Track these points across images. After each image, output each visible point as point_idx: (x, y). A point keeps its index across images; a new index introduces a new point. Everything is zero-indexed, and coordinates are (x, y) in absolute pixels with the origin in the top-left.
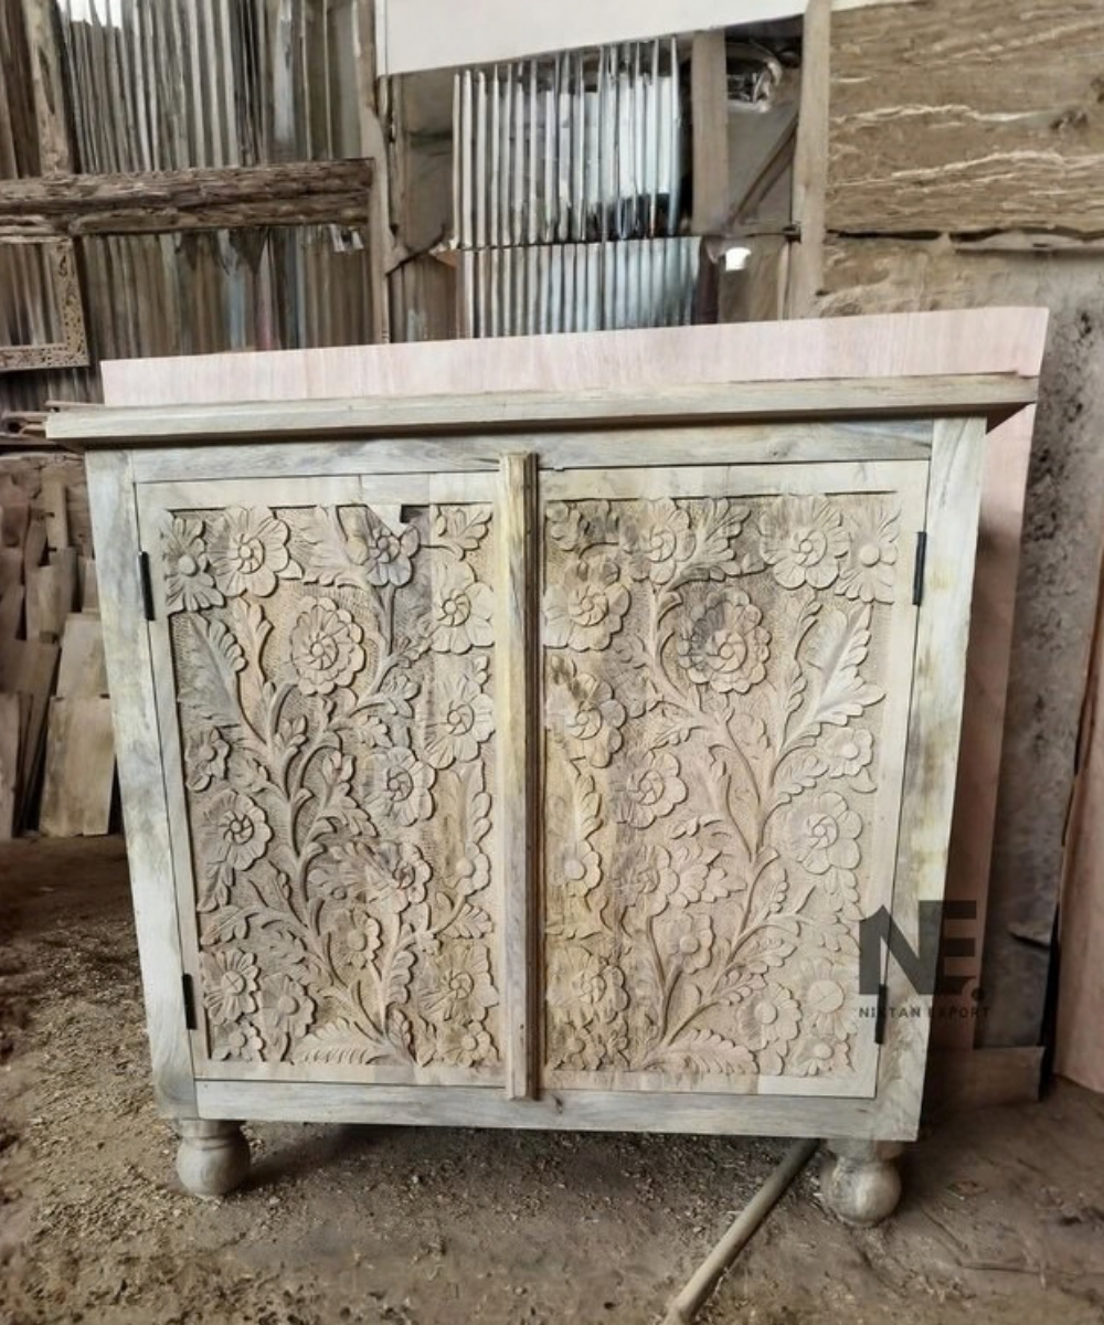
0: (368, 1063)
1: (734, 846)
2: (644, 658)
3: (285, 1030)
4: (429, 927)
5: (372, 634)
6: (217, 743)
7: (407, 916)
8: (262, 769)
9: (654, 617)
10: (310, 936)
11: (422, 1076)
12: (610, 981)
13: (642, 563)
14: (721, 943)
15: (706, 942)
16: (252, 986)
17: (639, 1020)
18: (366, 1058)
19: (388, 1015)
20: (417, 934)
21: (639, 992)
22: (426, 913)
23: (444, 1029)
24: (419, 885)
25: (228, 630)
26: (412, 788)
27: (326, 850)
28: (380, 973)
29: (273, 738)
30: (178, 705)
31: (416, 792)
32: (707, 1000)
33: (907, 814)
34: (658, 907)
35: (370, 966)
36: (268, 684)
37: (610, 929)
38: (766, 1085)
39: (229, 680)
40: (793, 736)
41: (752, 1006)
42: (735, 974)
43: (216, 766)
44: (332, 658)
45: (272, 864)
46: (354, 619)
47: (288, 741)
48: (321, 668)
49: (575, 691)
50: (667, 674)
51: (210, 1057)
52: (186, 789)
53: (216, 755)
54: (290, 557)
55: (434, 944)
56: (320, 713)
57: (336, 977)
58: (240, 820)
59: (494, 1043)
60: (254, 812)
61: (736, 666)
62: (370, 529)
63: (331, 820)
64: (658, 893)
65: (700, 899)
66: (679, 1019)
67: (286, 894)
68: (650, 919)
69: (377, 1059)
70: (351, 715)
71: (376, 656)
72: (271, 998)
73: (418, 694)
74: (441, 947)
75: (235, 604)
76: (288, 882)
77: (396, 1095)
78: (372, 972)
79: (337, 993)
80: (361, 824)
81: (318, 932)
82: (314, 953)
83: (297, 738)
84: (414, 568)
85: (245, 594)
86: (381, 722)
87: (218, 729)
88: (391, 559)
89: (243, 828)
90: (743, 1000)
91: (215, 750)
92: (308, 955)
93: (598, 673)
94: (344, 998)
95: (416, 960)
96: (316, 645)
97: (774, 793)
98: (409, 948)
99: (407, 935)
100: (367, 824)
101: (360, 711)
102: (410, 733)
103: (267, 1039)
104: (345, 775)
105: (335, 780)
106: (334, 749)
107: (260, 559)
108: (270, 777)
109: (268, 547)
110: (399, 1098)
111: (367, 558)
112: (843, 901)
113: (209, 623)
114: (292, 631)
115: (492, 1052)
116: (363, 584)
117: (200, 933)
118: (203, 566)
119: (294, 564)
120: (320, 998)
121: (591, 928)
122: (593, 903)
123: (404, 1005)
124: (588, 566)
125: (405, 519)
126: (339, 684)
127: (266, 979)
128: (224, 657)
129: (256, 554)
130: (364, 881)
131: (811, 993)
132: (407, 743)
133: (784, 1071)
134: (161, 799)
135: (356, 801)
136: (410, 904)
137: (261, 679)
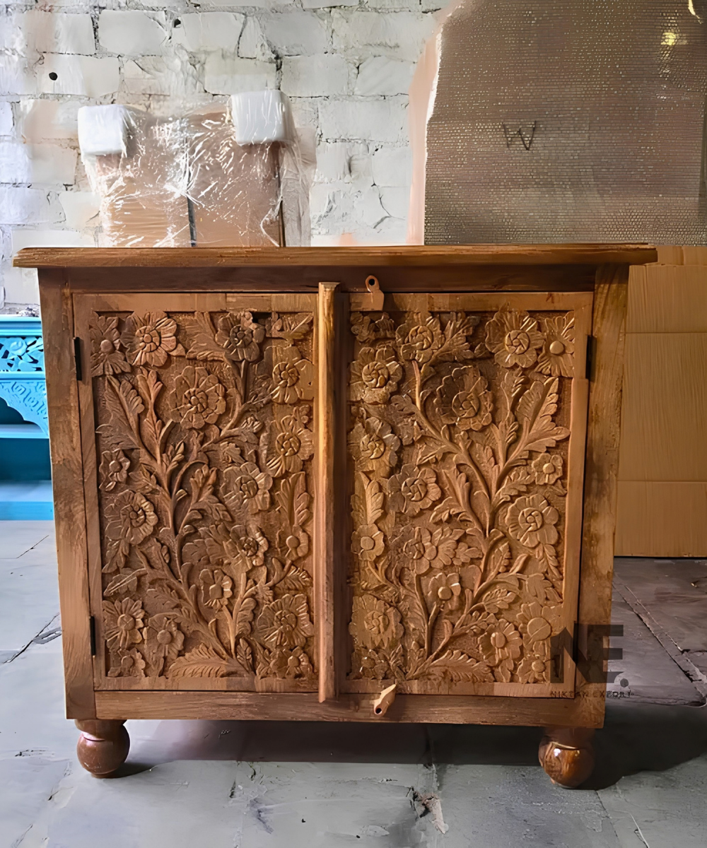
0: (222, 676)
1: (473, 528)
2: (413, 409)
3: (163, 654)
4: (268, 580)
5: (231, 391)
6: (122, 459)
7: (253, 575)
8: (152, 476)
9: (418, 383)
10: (183, 588)
11: (260, 684)
12: (392, 619)
13: (410, 348)
14: (467, 591)
15: (457, 593)
17: (412, 645)
18: (220, 673)
19: (237, 643)
20: (258, 585)
21: (412, 626)
22: (265, 572)
23: (276, 653)
24: (260, 554)
25: (133, 388)
26: (258, 489)
27: (196, 529)
28: (231, 613)
29: (161, 456)
30: (97, 436)
31: (260, 492)
32: (457, 631)
33: (588, 510)
34: (424, 570)
35: (224, 608)
36: (160, 422)
37: (392, 582)
38: (500, 689)
39: (133, 420)
40: (511, 458)
41: (490, 635)
42: (476, 613)
43: (121, 476)
44: (204, 407)
45: (158, 540)
46: (220, 382)
47: (172, 458)
48: (197, 412)
49: (368, 429)
50: (426, 417)
51: (106, 675)
52: (99, 491)
53: (122, 467)
54: (178, 342)
55: (270, 593)
56: (195, 440)
57: (201, 617)
58: (136, 510)
59: (311, 661)
60: (146, 505)
61: (472, 414)
62: (233, 326)
63: (201, 511)
64: (424, 559)
65: (452, 565)
66: (439, 645)
67: (167, 561)
68: (419, 577)
69: (229, 674)
70: (216, 442)
71: (235, 405)
72: (153, 632)
73: (262, 429)
74: (275, 597)
75: (139, 370)
76: (169, 552)
77: (241, 699)
78: (226, 612)
79: (200, 628)
80: (221, 513)
81: (189, 586)
82: (185, 600)
83: (179, 457)
84: (261, 351)
85: (146, 365)
86: (236, 447)
87: (123, 451)
88: (246, 345)
89: (138, 516)
90: (483, 631)
91: (120, 464)
92: (182, 602)
93: (382, 418)
94: (206, 631)
95: (258, 604)
96: (193, 398)
97: (501, 495)
98: (252, 596)
99: (251, 587)
100: (226, 513)
101: (222, 440)
102: (256, 453)
103: (150, 662)
104: (210, 481)
105: (204, 484)
106: (204, 464)
107: (158, 344)
108: (159, 483)
109: (163, 336)
110: (244, 701)
111: (229, 344)
112: (548, 566)
113: (120, 382)
114: (177, 387)
115: (310, 668)
116: (225, 360)
117: (104, 588)
118: (117, 346)
119: (180, 347)
120: (189, 632)
121: (379, 582)
122: (380, 566)
123: (248, 636)
124: (376, 351)
125: (255, 320)
126: (209, 422)
127: (151, 619)
128: (129, 403)
129: (154, 340)
130: (222, 551)
131: (528, 627)
132: (254, 459)
133: (512, 680)
134: (80, 496)
135: (218, 498)
136: (254, 566)
137: (155, 418)
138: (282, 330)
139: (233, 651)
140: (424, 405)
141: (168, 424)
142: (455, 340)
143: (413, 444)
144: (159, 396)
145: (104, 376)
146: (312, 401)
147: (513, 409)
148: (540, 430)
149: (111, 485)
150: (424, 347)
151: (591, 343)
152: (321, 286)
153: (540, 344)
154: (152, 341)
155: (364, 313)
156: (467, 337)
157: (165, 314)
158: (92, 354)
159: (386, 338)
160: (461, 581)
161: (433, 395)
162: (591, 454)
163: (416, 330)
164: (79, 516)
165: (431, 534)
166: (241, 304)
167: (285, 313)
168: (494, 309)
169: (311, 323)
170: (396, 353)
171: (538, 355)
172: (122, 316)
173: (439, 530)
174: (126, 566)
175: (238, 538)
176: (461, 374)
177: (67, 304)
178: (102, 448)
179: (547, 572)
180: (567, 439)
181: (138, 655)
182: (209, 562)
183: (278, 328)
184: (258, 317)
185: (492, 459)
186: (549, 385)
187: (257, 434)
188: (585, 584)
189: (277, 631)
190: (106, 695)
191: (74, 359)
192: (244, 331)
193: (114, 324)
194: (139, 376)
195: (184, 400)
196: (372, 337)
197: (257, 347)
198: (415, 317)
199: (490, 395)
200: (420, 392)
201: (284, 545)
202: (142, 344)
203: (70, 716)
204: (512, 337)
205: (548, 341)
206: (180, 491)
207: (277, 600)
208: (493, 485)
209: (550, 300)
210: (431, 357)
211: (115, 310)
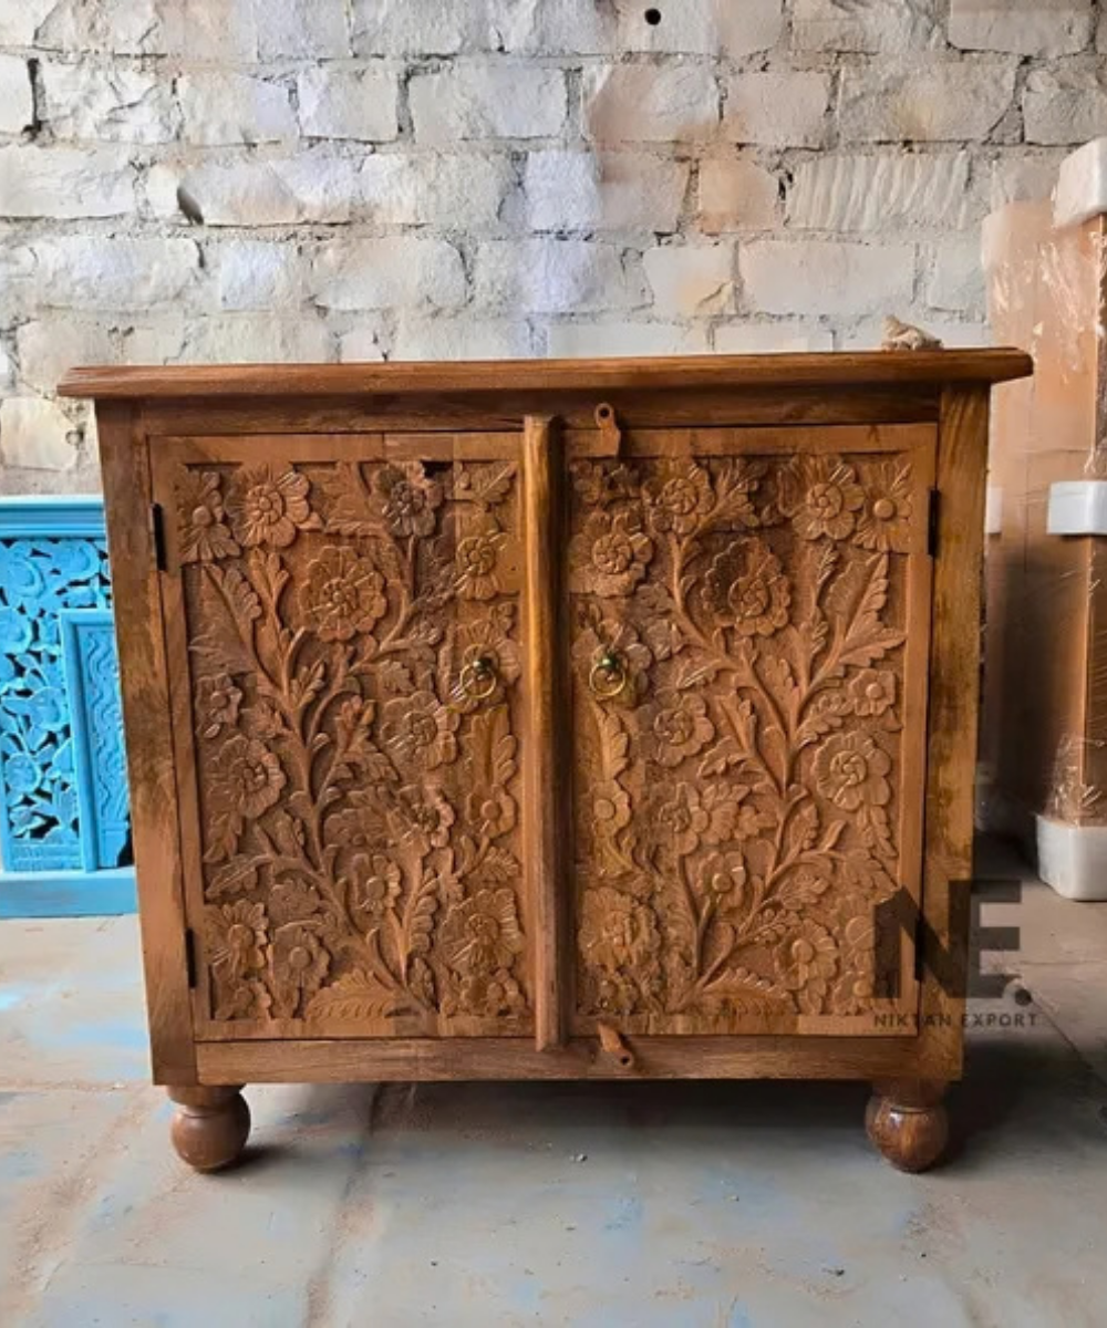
0: (389, 1015)
1: (763, 784)
2: (669, 604)
3: (297, 984)
4: (454, 868)
5: (394, 581)
6: (230, 689)
7: (431, 862)
8: (277, 715)
9: (677, 566)
10: (325, 884)
11: (446, 1027)
12: (643, 922)
13: (665, 513)
14: (756, 879)
15: (740, 881)
16: (263, 939)
17: (673, 962)
18: (385, 1011)
19: (410, 965)
20: (441, 876)
21: (672, 932)
22: (451, 856)
23: (469, 979)
24: (442, 829)
25: (245, 579)
26: (437, 731)
27: (344, 794)
28: (400, 920)
29: (290, 684)
30: (190, 654)
31: (441, 735)
32: (741, 939)
33: (934, 751)
34: (689, 848)
35: (390, 913)
36: (287, 631)
37: (642, 868)
38: (807, 1025)
39: (245, 629)
40: (819, 677)
41: (789, 945)
42: (768, 912)
43: (229, 715)
44: (353, 603)
45: (287, 811)
46: (376, 568)
47: (306, 686)
48: (341, 616)
49: (602, 636)
50: (691, 619)
51: (212, 1017)
52: (195, 739)
53: (229, 701)
54: (311, 509)
55: (458, 888)
56: (340, 659)
57: (354, 926)
58: (252, 767)
59: (522, 991)
60: (268, 759)
61: (760, 610)
62: (394, 482)
63: (352, 766)
64: (690, 832)
65: (732, 838)
66: (714, 959)
67: (302, 842)
68: (683, 858)
69: (397, 1013)
70: (375, 660)
71: (399, 603)
72: (282, 951)
73: (442, 639)
74: (466, 894)
75: (253, 554)
76: (304, 829)
77: (417, 1049)
78: (393, 919)
79: (355, 943)
80: (382, 769)
81: (335, 878)
82: (330, 901)
83: (316, 683)
84: (438, 520)
85: (263, 545)
86: (404, 667)
87: (232, 677)
88: (416, 511)
89: (255, 775)
90: (780, 938)
91: (227, 696)
92: (324, 904)
93: (625, 619)
94: (363, 946)
95: (440, 907)
96: (336, 594)
97: (805, 732)
98: (432, 894)
99: (429, 880)
100: (389, 768)
101: (382, 657)
102: (433, 676)
103: (277, 996)
104: (365, 720)
105: (356, 724)
106: (354, 694)
107: (280, 511)
108: (286, 723)
109: (288, 500)
110: (421, 1054)
111: (390, 510)
112: (876, 838)
113: (225, 571)
114: (312, 577)
115: (521, 1001)
116: (384, 535)
117: (206, 886)
118: (219, 516)
119: (315, 516)
120: (337, 950)
121: (623, 867)
122: (624, 843)
123: (427, 952)
124: (612, 518)
125: (428, 475)
126: (361, 630)
127: (278, 930)
128: (240, 604)
129: (275, 506)
130: (384, 827)
131: (847, 929)
132: (431, 685)
133: (825, 1011)
134: (167, 747)
135: (377, 745)
136: (433, 849)
137: (278, 626)
138: (469, 487)
139: (403, 978)
140: (686, 599)
141: (298, 635)
142: (732, 498)
143: (670, 658)
144: (285, 590)
145: (199, 562)
146: (517, 594)
147: (819, 603)
148: (860, 634)
149: (215, 728)
150: (686, 509)
151: (936, 501)
152: (529, 421)
153: (860, 501)
154: (272, 508)
155: (594, 460)
156: (749, 494)
157: (291, 467)
158: (180, 529)
159: (627, 498)
160: (745, 862)
161: (699, 583)
162: (938, 670)
163: (674, 485)
164: (165, 777)
165: (700, 794)
166: (406, 449)
167: (473, 462)
168: (790, 451)
169: (513, 478)
170: (642, 521)
171: (856, 520)
172: (226, 470)
173: (712, 787)
174: (239, 851)
175: (409, 805)
176: (742, 551)
177: (140, 454)
178: (199, 672)
179: (874, 847)
181: (260, 987)
182: (364, 843)
183: (463, 485)
185: (790, 680)
186: (875, 564)
187: (435, 647)
188: (931, 864)
189: (470, 946)
190: (213, 1047)
191: (153, 537)
192: (411, 490)
193: (214, 483)
194: (252, 561)
195: (322, 598)
196: (606, 496)
197: (432, 515)
198: (671, 464)
199: (785, 582)
200: (680, 579)
201: (479, 815)
202: (257, 513)
203: (158, 1081)
204: (817, 494)
205: (872, 498)
206: (320, 736)
207: (470, 899)
208: (792, 718)
209: (873, 438)
210: (695, 527)
211: (214, 460)
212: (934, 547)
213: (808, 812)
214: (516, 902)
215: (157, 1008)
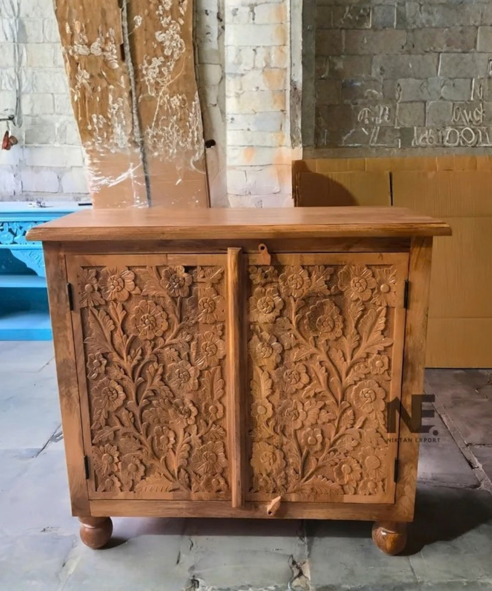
0: (170, 491)
1: (330, 401)
2: (290, 326)
3: (131, 478)
4: (198, 433)
5: (171, 315)
6: (102, 359)
7: (188, 430)
8: (122, 370)
9: (294, 310)
10: (143, 438)
11: (194, 496)
12: (278, 457)
13: (288, 288)
14: (327, 440)
15: (320, 440)
16: (116, 460)
17: (291, 472)
18: (169, 489)
19: (179, 472)
20: (191, 436)
21: (291, 460)
22: (196, 428)
23: (205, 477)
24: (192, 417)
25: (107, 314)
26: (190, 377)
27: (151, 402)
28: (175, 453)
29: (127, 357)
30: (85, 345)
31: (191, 379)
32: (320, 463)
33: (404, 390)
34: (298, 427)
35: (170, 450)
36: (125, 335)
37: (278, 434)
38: (347, 499)
39: (108, 335)
40: (356, 357)
41: (341, 466)
42: (332, 453)
43: (101, 369)
44: (154, 325)
45: (126, 409)
46: (164, 310)
47: (134, 357)
48: (149, 329)
49: (261, 339)
50: (300, 332)
51: (96, 490)
52: (87, 380)
53: (101, 364)
54: (136, 285)
55: (200, 441)
56: (148, 347)
57: (155, 455)
58: (111, 390)
59: (226, 482)
60: (118, 387)
61: (330, 330)
62: (171, 275)
63: (153, 391)
64: (298, 420)
65: (317, 423)
66: (308, 472)
67: (133, 421)
68: (295, 431)
69: (174, 490)
70: (162, 348)
71: (174, 324)
73: (192, 339)
74: (203, 442)
75: (111, 304)
76: (134, 416)
77: (183, 505)
78: (172, 453)
79: (156, 463)
80: (167, 392)
81: (147, 436)
82: (145, 446)
83: (138, 357)
84: (190, 290)
85: (115, 300)
86: (176, 350)
87: (102, 354)
88: (180, 287)
89: (113, 394)
90: (336, 464)
91: (100, 362)
92: (142, 446)
93: (271, 332)
94: (159, 465)
95: (191, 448)
96: (147, 320)
97: (348, 380)
98: (188, 443)
99: (187, 437)
100: (170, 392)
101: (166, 346)
102: (189, 355)
103: (124, 483)
104: (159, 372)
105: (155, 374)
106: (154, 361)
107: (122, 286)
108: (126, 374)
109: (126, 281)
110: (184, 506)
111: (170, 286)
112: (379, 424)
113: (99, 311)
114: (136, 314)
115: (226, 487)
116: (167, 296)
117: (92, 438)
118: (96, 288)
119: (137, 288)
120: (148, 465)
121: (270, 434)
122: (270, 424)
123: (186, 467)
124: (266, 290)
125: (186, 271)
126: (157, 335)
127: (123, 457)
128: (105, 324)
129: (120, 284)
130: (168, 415)
131: (366, 461)
132: (187, 359)
133: (355, 493)
134: (75, 383)
135: (165, 383)
136: (189, 425)
137: (122, 333)
138: (204, 277)
139: (176, 476)
140: (298, 323)
141: (130, 338)
142: (318, 283)
143: (291, 349)
144: (124, 320)
145: (88, 307)
146: (224, 320)
147: (356, 327)
148: (374, 340)
149: (95, 375)
150: (298, 287)
151: (408, 286)
152: (230, 250)
153: (374, 285)
154: (119, 285)
155: (258, 266)
156: (326, 281)
157: (127, 268)
158: (79, 293)
159: (272, 282)
160: (322, 434)
161: (303, 318)
162: (407, 356)
163: (292, 277)
164: (75, 394)
165: (303, 404)
166: (177, 261)
167: (206, 266)
168: (343, 263)
169: (223, 273)
170: (279, 291)
171: (372, 293)
172: (99, 269)
173: (308, 402)
174: (107, 424)
175: (178, 407)
176: (322, 304)
177: (62, 262)
178: (88, 352)
179: (378, 428)
180: (391, 345)
181: (116, 480)
182: (159, 422)
183: (202, 276)
184: (188, 269)
185: (343, 358)
186: (380, 312)
187: (189, 343)
188: (402, 436)
189: (204, 464)
190: (97, 502)
191: (68, 297)
192: (179, 278)
193: (94, 274)
194: (111, 307)
195: (141, 322)
196: (263, 281)
197: (188, 288)
198: (292, 268)
199: (341, 318)
200: (295, 316)
201: (208, 412)
202: (112, 287)
203: (74, 514)
204: (355, 281)
205: (379, 284)
206: (140, 378)
207: (204, 445)
208: (343, 375)
209: (381, 258)
210: (302, 295)
211: (94, 265)
212: (406, 305)
213: (349, 412)
214: (224, 447)
215: (73, 487)
